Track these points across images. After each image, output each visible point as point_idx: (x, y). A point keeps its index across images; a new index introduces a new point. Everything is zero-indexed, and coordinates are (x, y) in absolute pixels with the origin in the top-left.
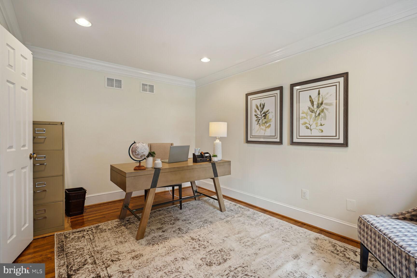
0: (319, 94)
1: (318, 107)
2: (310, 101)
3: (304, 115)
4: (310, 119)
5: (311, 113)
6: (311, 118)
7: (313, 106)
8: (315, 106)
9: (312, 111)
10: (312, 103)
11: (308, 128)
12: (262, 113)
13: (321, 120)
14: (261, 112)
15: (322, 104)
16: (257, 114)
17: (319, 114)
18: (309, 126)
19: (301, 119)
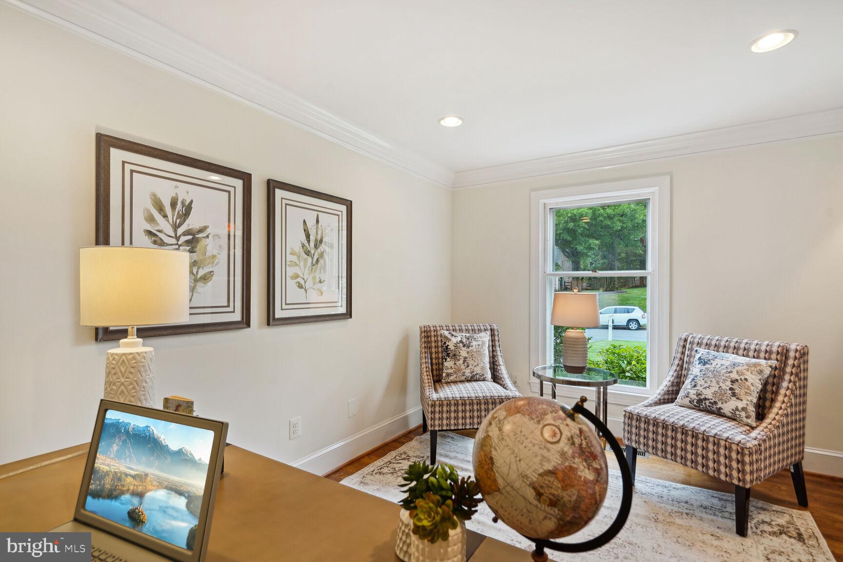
0: (318, 221)
1: (316, 247)
2: (305, 231)
3: (294, 258)
4: (302, 269)
5: (305, 256)
6: (305, 267)
7: (309, 241)
8: (312, 244)
9: (308, 253)
10: (308, 236)
11: (300, 286)
12: (180, 231)
13: (320, 273)
14: (176, 227)
15: (321, 241)
16: (160, 231)
17: (317, 261)
18: (303, 283)
19: (289, 265)
